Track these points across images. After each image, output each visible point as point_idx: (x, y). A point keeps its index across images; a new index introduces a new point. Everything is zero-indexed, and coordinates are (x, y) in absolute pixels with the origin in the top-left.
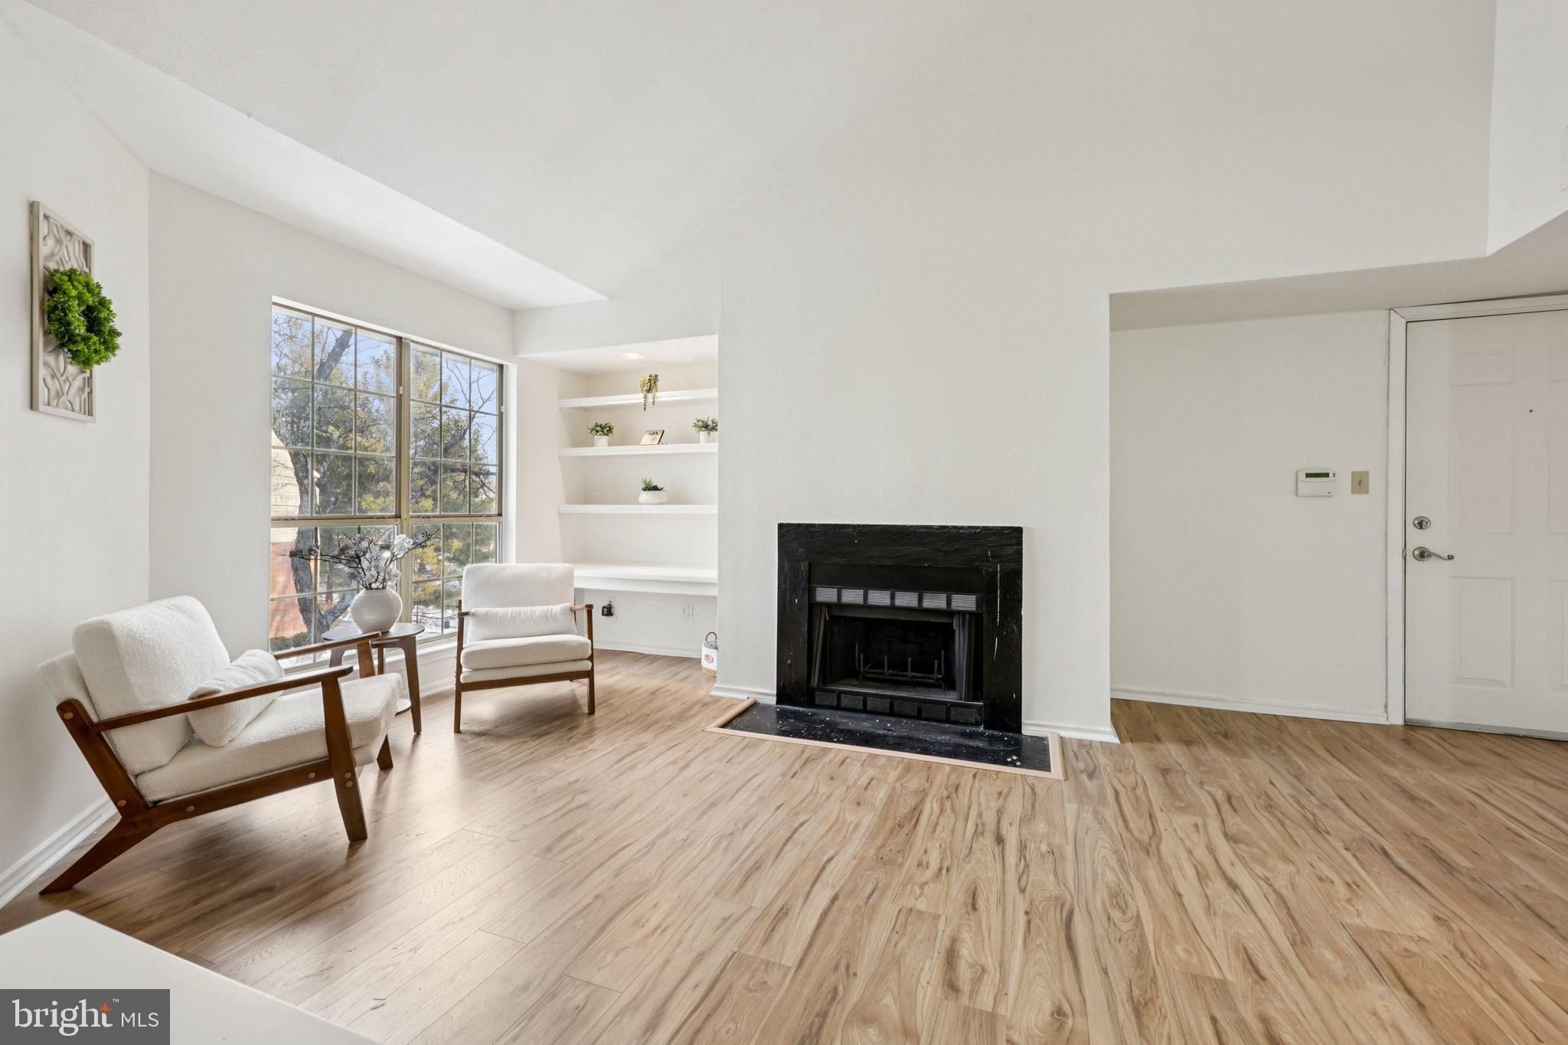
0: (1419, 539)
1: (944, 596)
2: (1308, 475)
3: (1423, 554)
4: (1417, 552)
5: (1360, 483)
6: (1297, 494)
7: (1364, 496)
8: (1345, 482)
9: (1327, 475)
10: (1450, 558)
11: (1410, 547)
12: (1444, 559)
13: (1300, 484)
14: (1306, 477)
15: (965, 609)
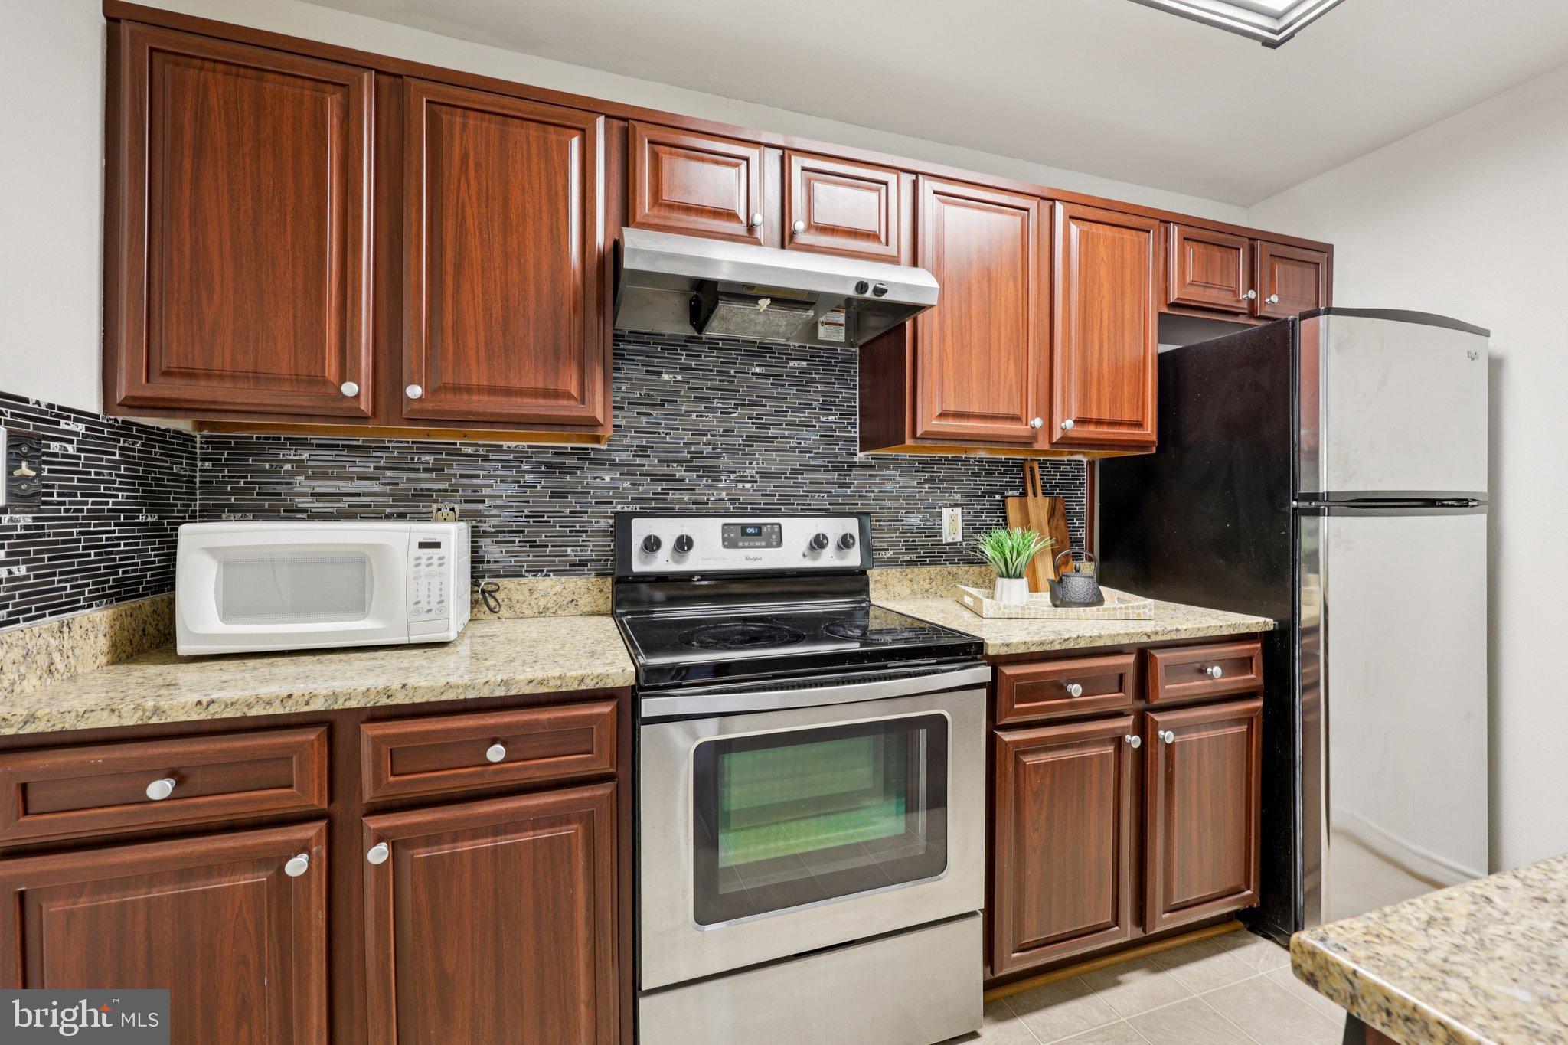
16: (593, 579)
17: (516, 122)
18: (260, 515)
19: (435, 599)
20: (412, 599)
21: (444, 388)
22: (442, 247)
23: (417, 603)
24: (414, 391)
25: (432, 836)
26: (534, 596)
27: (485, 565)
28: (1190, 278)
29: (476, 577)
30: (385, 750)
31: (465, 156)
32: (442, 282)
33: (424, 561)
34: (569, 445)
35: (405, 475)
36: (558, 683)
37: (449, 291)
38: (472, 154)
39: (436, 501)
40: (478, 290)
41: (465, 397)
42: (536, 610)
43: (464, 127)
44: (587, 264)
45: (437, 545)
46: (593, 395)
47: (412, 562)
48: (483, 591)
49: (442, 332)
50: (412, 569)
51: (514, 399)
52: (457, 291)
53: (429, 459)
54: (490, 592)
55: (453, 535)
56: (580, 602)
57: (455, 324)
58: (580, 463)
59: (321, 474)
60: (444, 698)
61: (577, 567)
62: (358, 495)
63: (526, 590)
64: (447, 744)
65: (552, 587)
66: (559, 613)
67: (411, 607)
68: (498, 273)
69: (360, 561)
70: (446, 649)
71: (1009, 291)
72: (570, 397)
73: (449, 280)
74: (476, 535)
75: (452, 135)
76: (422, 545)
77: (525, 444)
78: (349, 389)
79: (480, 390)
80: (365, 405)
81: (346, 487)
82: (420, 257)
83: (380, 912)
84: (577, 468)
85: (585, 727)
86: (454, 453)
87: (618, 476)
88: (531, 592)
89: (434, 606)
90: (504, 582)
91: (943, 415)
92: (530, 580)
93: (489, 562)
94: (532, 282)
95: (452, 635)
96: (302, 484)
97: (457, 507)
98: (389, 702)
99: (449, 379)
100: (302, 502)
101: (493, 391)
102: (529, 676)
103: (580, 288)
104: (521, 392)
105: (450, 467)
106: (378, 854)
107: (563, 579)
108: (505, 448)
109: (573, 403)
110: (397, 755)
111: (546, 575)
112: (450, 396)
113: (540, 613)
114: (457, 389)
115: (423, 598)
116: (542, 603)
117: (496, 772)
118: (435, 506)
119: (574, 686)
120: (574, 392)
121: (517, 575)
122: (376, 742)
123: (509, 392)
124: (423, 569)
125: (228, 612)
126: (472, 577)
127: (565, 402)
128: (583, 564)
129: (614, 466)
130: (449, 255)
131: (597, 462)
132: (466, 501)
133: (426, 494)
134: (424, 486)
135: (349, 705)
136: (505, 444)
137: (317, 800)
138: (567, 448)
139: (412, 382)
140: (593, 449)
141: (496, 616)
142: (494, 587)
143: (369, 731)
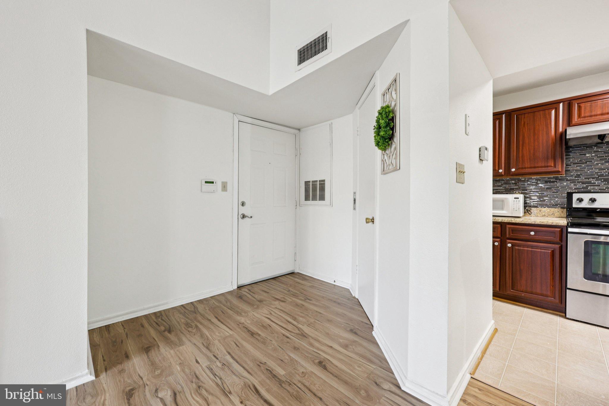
0: (244, 210)
2: (206, 182)
3: (244, 216)
4: (242, 216)
5: (224, 187)
6: (202, 192)
7: (226, 192)
8: (219, 185)
9: (213, 183)
10: (251, 217)
11: (240, 214)
12: (249, 218)
13: (203, 186)
14: (205, 183)
16: (560, 209)
17: (537, 112)
19: (517, 209)
20: (513, 208)
21: (519, 168)
22: (519, 142)
23: (514, 209)
24: (513, 170)
25: (519, 245)
26: (541, 212)
27: (527, 204)
29: (525, 207)
30: (511, 230)
31: (524, 123)
32: (519, 148)
33: (515, 201)
34: (552, 176)
35: (508, 185)
36: (547, 223)
37: (521, 150)
38: (526, 122)
39: (515, 190)
40: (527, 148)
41: (524, 169)
42: (541, 215)
43: (524, 117)
44: (557, 136)
45: (518, 198)
46: (558, 166)
47: (513, 201)
48: (527, 210)
49: (519, 158)
50: (513, 202)
51: (536, 169)
52: (523, 148)
53: (514, 182)
54: (529, 210)
55: (521, 197)
56: (555, 214)
57: (522, 156)
58: (556, 180)
60: (522, 222)
61: (555, 206)
62: (498, 190)
63: (539, 210)
64: (522, 230)
65: (546, 210)
66: (549, 216)
67: (513, 209)
68: (532, 144)
69: (502, 201)
70: (520, 218)
72: (551, 166)
73: (521, 148)
74: (525, 198)
75: (521, 120)
76: (515, 198)
77: (539, 177)
78: (500, 171)
79: (528, 168)
80: (503, 173)
82: (514, 145)
83: (509, 255)
84: (555, 182)
85: (554, 232)
86: (520, 180)
87: (569, 183)
88: (540, 211)
89: (518, 210)
90: (533, 209)
92: (540, 208)
93: (528, 204)
94: (541, 144)
95: (521, 215)
97: (520, 192)
98: (511, 222)
99: (521, 167)
101: (531, 168)
102: (540, 221)
103: (555, 142)
104: (538, 167)
105: (519, 183)
106: (509, 245)
107: (550, 208)
108: (533, 178)
109: (552, 168)
110: (513, 231)
111: (545, 207)
112: (521, 170)
113: (543, 216)
114: (522, 168)
115: (515, 207)
116: (543, 214)
117: (532, 237)
118: (515, 192)
119: (551, 224)
120: (553, 165)
121: (536, 207)
122: (509, 228)
123: (535, 167)
124: (515, 203)
126: (524, 207)
127: (550, 168)
128: (556, 205)
129: (567, 180)
130: (521, 143)
131: (561, 180)
132: (522, 190)
133: (513, 189)
134: (512, 187)
135: (504, 221)
136: (533, 177)
137: (499, 235)
138: (551, 177)
139: (513, 168)
140: (560, 177)
141: (530, 215)
142: (530, 209)
143: (508, 226)
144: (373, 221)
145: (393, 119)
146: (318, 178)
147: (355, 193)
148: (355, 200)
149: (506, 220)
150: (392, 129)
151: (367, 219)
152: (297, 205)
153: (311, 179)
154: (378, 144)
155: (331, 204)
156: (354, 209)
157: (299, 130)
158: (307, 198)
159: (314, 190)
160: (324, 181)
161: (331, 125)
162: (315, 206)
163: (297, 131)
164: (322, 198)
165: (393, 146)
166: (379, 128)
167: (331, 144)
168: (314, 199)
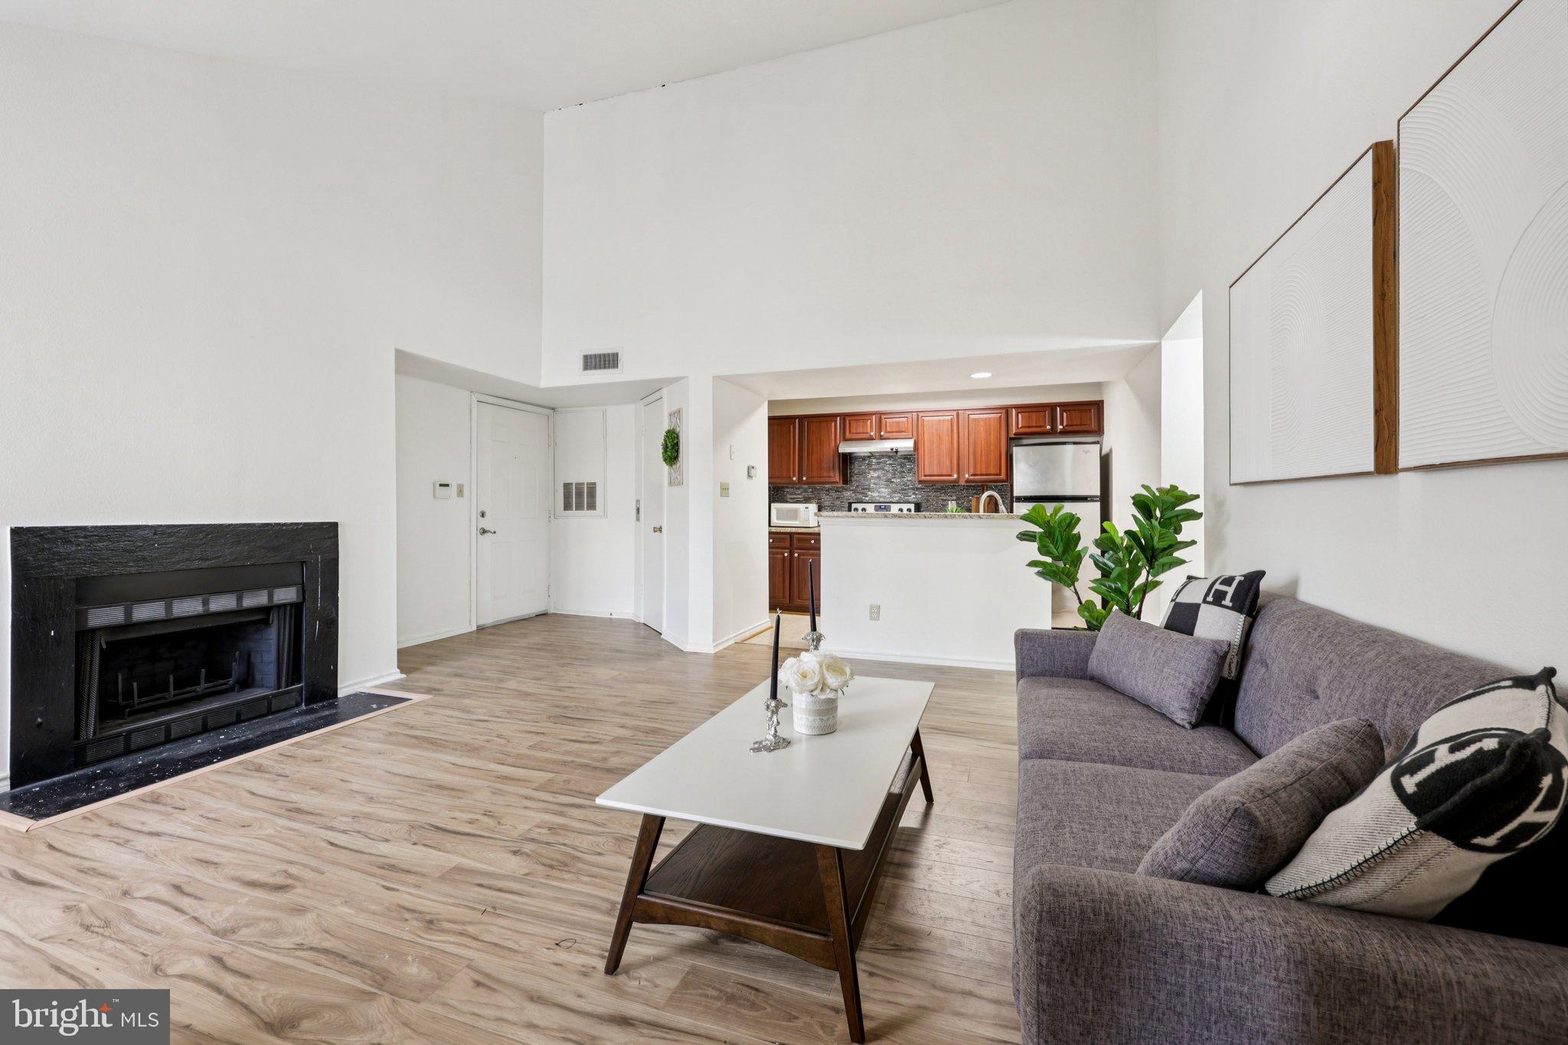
0: (485, 523)
1: (265, 593)
2: (441, 485)
3: (484, 532)
4: (481, 531)
5: (460, 492)
6: (435, 497)
7: (462, 498)
8: (453, 489)
9: (447, 485)
10: (495, 532)
11: (479, 528)
12: (491, 533)
13: (437, 489)
14: (439, 486)
15: (284, 602)
18: (781, 502)
21: (810, 477)
23: (804, 518)
28: (1020, 426)
30: (797, 539)
33: (809, 510)
38: (814, 430)
40: (815, 458)
41: (813, 479)
45: (812, 507)
46: (837, 477)
49: (809, 466)
51: (822, 479)
52: (812, 457)
53: (811, 490)
57: (812, 465)
59: (791, 494)
68: (819, 453)
69: (796, 511)
71: (946, 440)
72: (832, 477)
75: (811, 428)
76: (809, 507)
79: (816, 477)
80: (797, 481)
81: (795, 496)
83: (796, 565)
84: (842, 491)
86: (816, 488)
89: (808, 520)
91: (925, 476)
94: (825, 454)
96: (788, 496)
97: (816, 501)
100: (789, 500)
101: (818, 477)
104: (823, 477)
105: (815, 492)
106: (796, 555)
108: (825, 487)
110: (799, 540)
118: (811, 500)
123: (821, 477)
125: (778, 519)
127: (832, 479)
129: (851, 490)
130: (811, 451)
132: (816, 498)
133: (809, 498)
134: (808, 496)
135: (792, 531)
137: (789, 546)
138: (839, 487)
139: (804, 476)
143: (796, 536)
144: (660, 530)
145: (677, 444)
146: (585, 478)
147: (638, 501)
148: (638, 510)
149: (794, 530)
150: (677, 451)
151: (654, 528)
152: (552, 515)
153: (574, 479)
154: (665, 460)
155: (605, 515)
156: (638, 519)
157: (553, 409)
158: (567, 506)
159: (579, 494)
160: (595, 484)
161: (604, 413)
162: (579, 519)
163: (549, 412)
164: (592, 506)
165: (678, 465)
166: (665, 448)
167: (605, 437)
168: (579, 507)
